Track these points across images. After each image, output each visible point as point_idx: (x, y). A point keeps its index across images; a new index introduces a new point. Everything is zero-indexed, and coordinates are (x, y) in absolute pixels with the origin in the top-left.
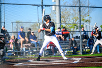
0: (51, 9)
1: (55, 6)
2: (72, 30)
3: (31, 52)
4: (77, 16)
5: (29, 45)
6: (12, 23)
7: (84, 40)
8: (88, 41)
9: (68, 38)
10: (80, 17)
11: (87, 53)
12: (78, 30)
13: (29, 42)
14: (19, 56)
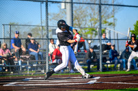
0: (60, 7)
1: (65, 2)
2: (89, 36)
3: (29, 67)
4: (97, 17)
5: (28, 57)
6: (4, 25)
7: (105, 51)
8: (110, 53)
9: (83, 48)
10: (101, 19)
11: (110, 69)
12: (97, 37)
13: (27, 53)
14: (12, 73)
